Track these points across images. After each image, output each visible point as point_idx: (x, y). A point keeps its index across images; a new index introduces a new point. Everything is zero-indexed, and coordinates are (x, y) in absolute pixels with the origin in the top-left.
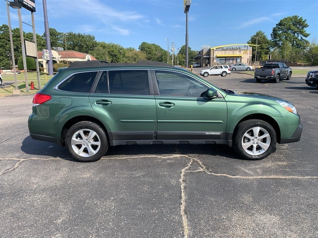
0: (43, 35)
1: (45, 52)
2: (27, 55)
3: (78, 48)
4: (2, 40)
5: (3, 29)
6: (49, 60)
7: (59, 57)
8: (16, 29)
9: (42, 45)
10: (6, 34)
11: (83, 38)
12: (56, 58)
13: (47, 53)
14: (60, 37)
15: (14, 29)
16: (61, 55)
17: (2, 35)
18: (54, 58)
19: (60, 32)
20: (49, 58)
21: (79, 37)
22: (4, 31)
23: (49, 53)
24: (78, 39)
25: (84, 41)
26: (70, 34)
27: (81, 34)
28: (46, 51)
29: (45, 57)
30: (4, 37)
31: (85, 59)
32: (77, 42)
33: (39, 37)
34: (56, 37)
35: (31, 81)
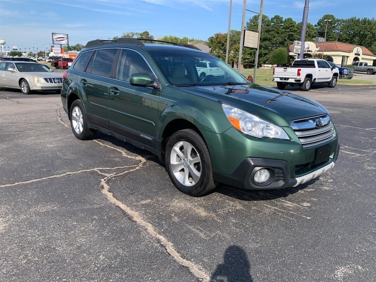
0: (317, 24)
1: (296, 44)
2: (245, 46)
3: (358, 39)
4: (271, 33)
5: (275, 20)
6: (300, 53)
7: (316, 50)
8: (288, 19)
9: (312, 36)
10: (276, 26)
11: (369, 24)
12: (312, 52)
13: (299, 45)
14: (337, 25)
15: (286, 19)
16: (319, 48)
17: (272, 27)
18: (310, 52)
19: (339, 19)
20: (300, 51)
21: (363, 23)
22: (275, 23)
23: (301, 45)
24: (361, 27)
25: (370, 28)
26: (352, 20)
27: (367, 20)
28: (298, 42)
29: (295, 50)
30: (273, 29)
31: (352, 52)
32: (359, 30)
33: (311, 26)
34: (333, 25)
35: (249, 75)
